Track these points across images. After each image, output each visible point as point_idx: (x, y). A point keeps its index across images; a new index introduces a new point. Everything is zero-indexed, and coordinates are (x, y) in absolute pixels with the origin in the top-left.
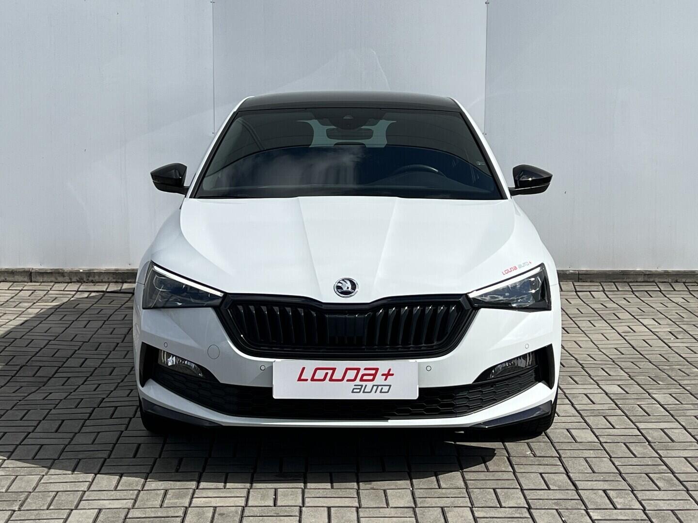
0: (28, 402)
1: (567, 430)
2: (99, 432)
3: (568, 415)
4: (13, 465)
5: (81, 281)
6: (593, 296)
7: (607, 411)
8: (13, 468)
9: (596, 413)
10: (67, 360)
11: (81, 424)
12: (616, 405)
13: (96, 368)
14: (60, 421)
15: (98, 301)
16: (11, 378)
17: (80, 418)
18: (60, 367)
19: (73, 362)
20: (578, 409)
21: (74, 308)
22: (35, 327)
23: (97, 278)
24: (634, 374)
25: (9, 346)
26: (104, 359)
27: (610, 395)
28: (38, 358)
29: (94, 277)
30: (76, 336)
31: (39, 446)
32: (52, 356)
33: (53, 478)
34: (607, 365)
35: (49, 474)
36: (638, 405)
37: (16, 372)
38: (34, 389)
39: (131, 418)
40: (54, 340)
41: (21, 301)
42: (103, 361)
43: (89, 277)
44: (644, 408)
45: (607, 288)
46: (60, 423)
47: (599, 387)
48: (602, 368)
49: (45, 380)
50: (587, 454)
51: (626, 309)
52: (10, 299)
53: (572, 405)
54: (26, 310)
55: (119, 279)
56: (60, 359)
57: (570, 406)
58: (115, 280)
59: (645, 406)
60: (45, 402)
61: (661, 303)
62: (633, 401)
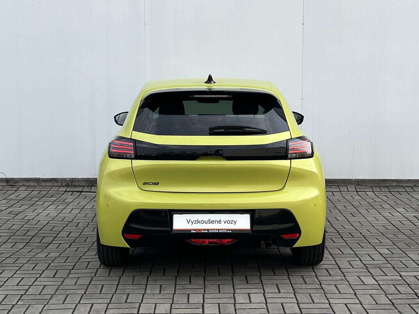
0: (37, 259)
1: (358, 277)
2: (79, 278)
3: (359, 267)
4: (28, 298)
5: (68, 186)
6: (367, 194)
7: (382, 265)
8: (28, 300)
9: (376, 266)
10: (60, 233)
11: (68, 272)
12: (387, 261)
13: (77, 238)
14: (56, 270)
15: (78, 197)
16: (27, 244)
17: (68, 268)
18: (56, 237)
19: (63, 234)
20: (365, 264)
21: (63, 201)
22: (40, 213)
23: (77, 184)
24: (396, 242)
25: (25, 224)
26: (81, 232)
27: (382, 255)
28: (43, 232)
29: (75, 183)
30: (64, 218)
31: (43, 286)
32: (51, 231)
33: (52, 307)
34: (379, 236)
35: (49, 304)
36: (400, 261)
37: (29, 240)
38: (40, 250)
39: (98, 269)
40: (52, 221)
41: (33, 197)
42: (81, 233)
43: (72, 183)
44: (404, 263)
45: (375, 190)
46: (56, 271)
47: (376, 250)
48: (376, 238)
49: (47, 245)
50: (371, 292)
51: (387, 202)
52: (26, 196)
53: (361, 261)
54: (35, 203)
55: (90, 184)
56: (55, 232)
57: (360, 262)
58: (87, 185)
59: (404, 262)
60: (46, 258)
61: (407, 199)
62: (397, 259)
